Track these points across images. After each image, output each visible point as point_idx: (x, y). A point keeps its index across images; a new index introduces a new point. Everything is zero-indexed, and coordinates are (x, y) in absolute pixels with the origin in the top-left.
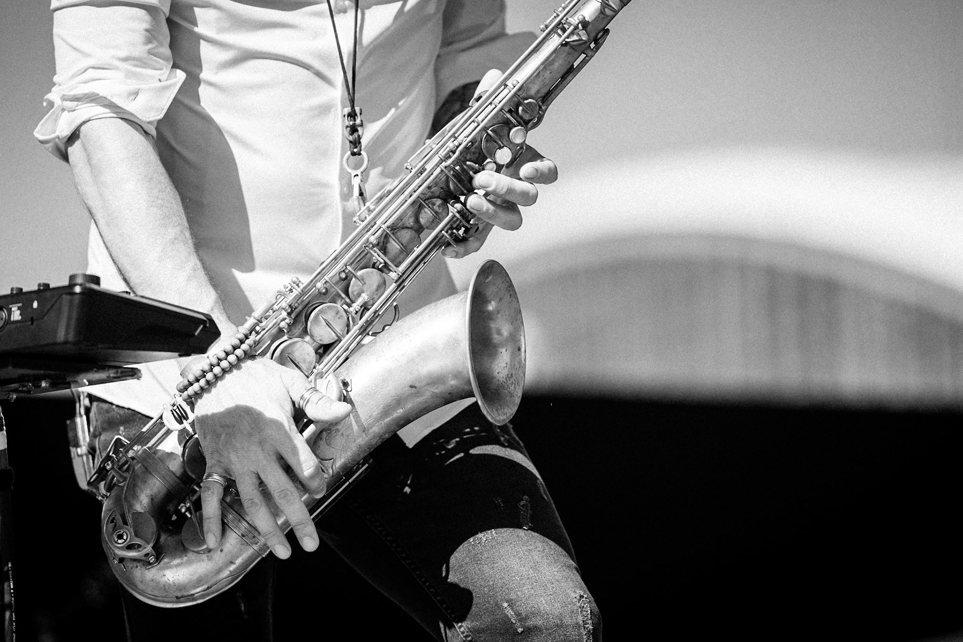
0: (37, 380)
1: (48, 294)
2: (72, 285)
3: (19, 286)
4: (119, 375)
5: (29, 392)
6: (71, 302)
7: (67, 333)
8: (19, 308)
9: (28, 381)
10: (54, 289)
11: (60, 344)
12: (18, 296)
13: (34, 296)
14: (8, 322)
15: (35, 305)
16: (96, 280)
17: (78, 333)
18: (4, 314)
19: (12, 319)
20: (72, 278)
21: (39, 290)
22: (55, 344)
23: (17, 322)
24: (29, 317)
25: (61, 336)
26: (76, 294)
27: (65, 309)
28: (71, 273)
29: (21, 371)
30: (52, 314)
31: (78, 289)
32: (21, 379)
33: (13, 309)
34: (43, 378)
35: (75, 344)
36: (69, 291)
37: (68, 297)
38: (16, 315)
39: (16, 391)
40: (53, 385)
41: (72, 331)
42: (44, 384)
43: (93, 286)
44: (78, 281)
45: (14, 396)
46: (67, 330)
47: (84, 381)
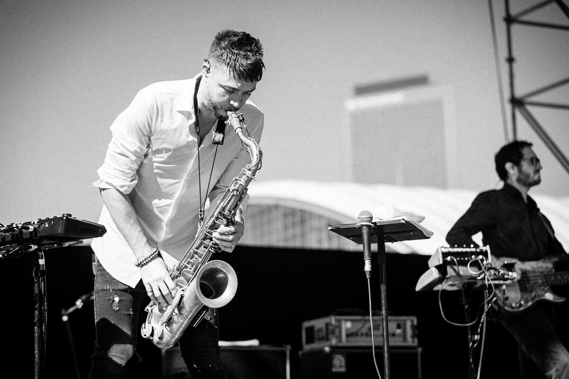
0: (53, 244)
1: (56, 219)
2: (63, 217)
3: (48, 217)
4: (77, 243)
5: (52, 247)
6: (62, 222)
7: (61, 231)
8: (48, 224)
9: (51, 244)
10: (58, 218)
12: (48, 220)
13: (52, 220)
15: (52, 222)
16: (70, 215)
17: (65, 231)
18: (43, 225)
20: (63, 215)
21: (54, 218)
22: (58, 234)
24: (50, 226)
25: (60, 231)
27: (61, 224)
28: (63, 213)
29: (50, 242)
30: (57, 225)
31: (65, 218)
32: (49, 244)
33: (46, 224)
34: (55, 243)
35: (64, 234)
36: (62, 219)
37: (62, 220)
38: (47, 226)
39: (48, 247)
40: (58, 246)
41: (63, 230)
42: (55, 245)
43: (69, 217)
44: (65, 216)
45: (47, 249)
46: (61, 229)
47: (67, 244)
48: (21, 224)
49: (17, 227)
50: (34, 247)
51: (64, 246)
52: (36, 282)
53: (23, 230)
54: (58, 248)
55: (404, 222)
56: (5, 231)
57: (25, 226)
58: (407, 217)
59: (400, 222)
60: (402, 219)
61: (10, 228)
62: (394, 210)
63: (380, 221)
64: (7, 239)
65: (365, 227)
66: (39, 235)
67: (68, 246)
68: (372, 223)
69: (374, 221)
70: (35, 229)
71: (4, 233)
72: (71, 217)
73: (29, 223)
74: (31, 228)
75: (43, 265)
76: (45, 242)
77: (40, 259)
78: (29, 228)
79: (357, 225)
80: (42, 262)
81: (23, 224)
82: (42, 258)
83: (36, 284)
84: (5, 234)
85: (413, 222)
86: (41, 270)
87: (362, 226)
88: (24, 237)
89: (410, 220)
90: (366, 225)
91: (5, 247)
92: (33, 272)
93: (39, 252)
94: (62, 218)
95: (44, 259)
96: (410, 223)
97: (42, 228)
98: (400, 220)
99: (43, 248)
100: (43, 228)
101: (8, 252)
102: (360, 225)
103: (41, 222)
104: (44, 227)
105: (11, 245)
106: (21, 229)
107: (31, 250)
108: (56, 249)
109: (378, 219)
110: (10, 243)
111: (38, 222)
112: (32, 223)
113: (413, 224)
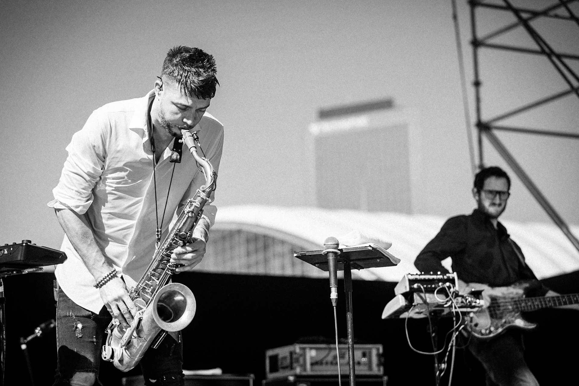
0: (12, 271)
1: (15, 246)
2: (23, 243)
3: (7, 243)
4: (37, 270)
5: (11, 274)
6: (22, 248)
8: (7, 250)
9: (10, 271)
10: (18, 244)
11: (19, 261)
12: (7, 246)
13: (12, 246)
14: (3, 254)
15: (12, 249)
16: (30, 242)
17: (24, 257)
18: (2, 252)
19: (5, 253)
20: (23, 241)
22: (17, 261)
23: (6, 254)
24: (10, 253)
25: (19, 258)
26: (24, 246)
27: (20, 251)
28: (23, 240)
29: (9, 269)
30: (17, 252)
31: (24, 244)
32: (8, 271)
33: (5, 250)
34: (14, 270)
35: (23, 261)
37: (21, 247)
38: (6, 252)
39: (6, 274)
40: (17, 273)
41: (22, 257)
42: (14, 272)
43: (29, 244)
44: (25, 242)
45: (6, 276)
46: (21, 257)
47: (26, 271)
51: (23, 273)
54: (17, 275)
55: (371, 249)
58: (373, 244)
59: (367, 249)
60: (369, 245)
62: (361, 237)
63: (346, 247)
65: (331, 254)
67: (27, 273)
68: (339, 250)
69: (340, 248)
72: (31, 243)
75: (2, 293)
76: (5, 269)
79: (323, 252)
80: (1, 289)
82: (1, 285)
85: (379, 249)
86: (1, 298)
87: (328, 252)
89: (378, 247)
90: (333, 252)
94: (21, 245)
95: (3, 286)
96: (377, 250)
98: (367, 247)
99: (2, 275)
100: (1, 255)
102: (326, 252)
108: (15, 276)
109: (344, 246)
113: (380, 251)
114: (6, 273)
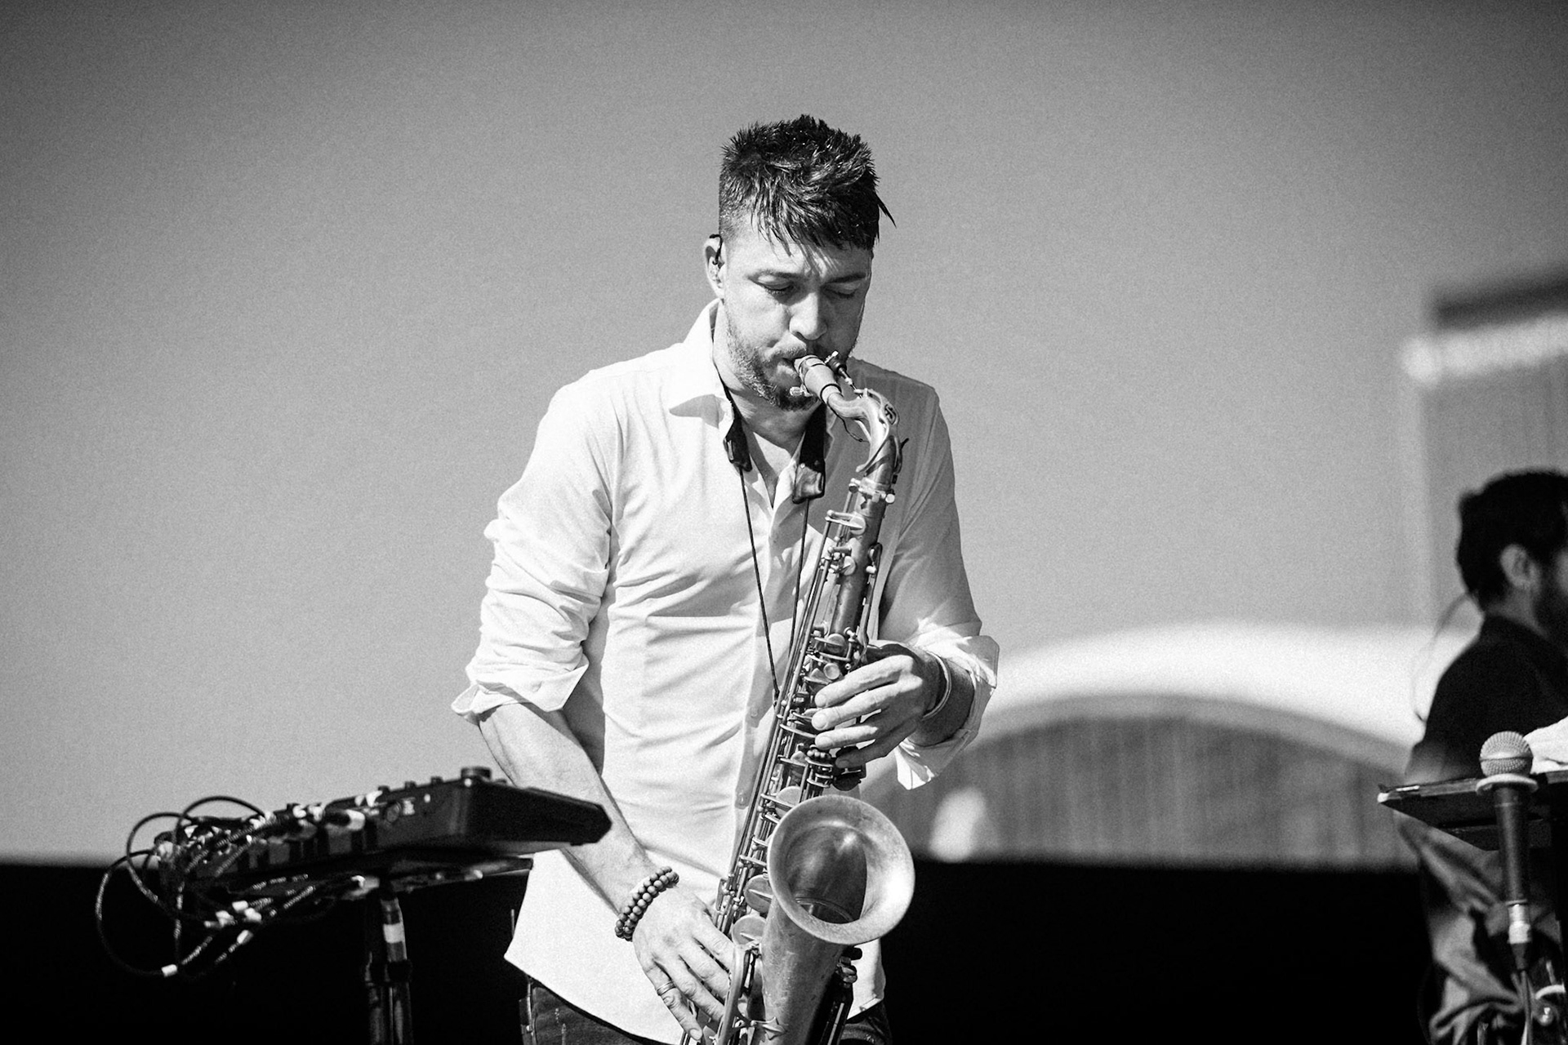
0: (432, 872)
1: (440, 788)
2: (463, 777)
3: (412, 781)
4: (511, 866)
5: (426, 883)
6: (462, 794)
7: (458, 826)
8: (412, 802)
9: (423, 874)
10: (447, 782)
11: (451, 837)
12: (411, 790)
13: (427, 790)
15: (427, 799)
16: (487, 773)
17: (470, 826)
18: (397, 808)
19: (405, 813)
20: (464, 771)
21: (432, 783)
22: (447, 837)
23: (410, 816)
24: (422, 811)
25: (452, 828)
26: (467, 787)
27: (456, 804)
28: (464, 766)
30: (445, 808)
31: (468, 783)
32: (416, 872)
33: (406, 804)
34: (437, 870)
35: (467, 836)
36: (460, 784)
37: (460, 791)
38: (409, 810)
39: (411, 883)
40: (447, 876)
41: (463, 824)
42: (439, 876)
43: (484, 779)
44: (470, 774)
45: (411, 889)
46: (459, 821)
47: (478, 872)
48: (323, 806)
49: (309, 817)
50: (366, 884)
51: (468, 879)
52: (376, 1004)
53: (330, 826)
54: (447, 885)
56: (267, 831)
57: (337, 812)
61: (285, 822)
63: (1559, 768)
64: (273, 861)
65: (1505, 793)
66: (383, 842)
67: (480, 879)
68: (1531, 777)
69: (1536, 769)
70: (369, 823)
71: (265, 838)
72: (489, 777)
73: (350, 803)
74: (356, 817)
75: (398, 945)
76: (403, 865)
77: (387, 923)
78: (347, 820)
80: (394, 933)
81: (328, 807)
82: (395, 921)
83: (378, 1010)
84: (268, 842)
86: (393, 963)
87: (1499, 786)
88: (334, 849)
90: (1514, 785)
91: (268, 885)
92: (365, 971)
93: (383, 902)
94: (458, 784)
95: (401, 924)
97: (391, 816)
99: (396, 886)
100: (395, 818)
101: (278, 902)
103: (389, 798)
104: (401, 815)
105: (289, 880)
106: (320, 826)
107: (357, 893)
108: (439, 888)
109: (1553, 765)
110: (287, 870)
111: (378, 799)
112: (358, 801)
114: (409, 878)
